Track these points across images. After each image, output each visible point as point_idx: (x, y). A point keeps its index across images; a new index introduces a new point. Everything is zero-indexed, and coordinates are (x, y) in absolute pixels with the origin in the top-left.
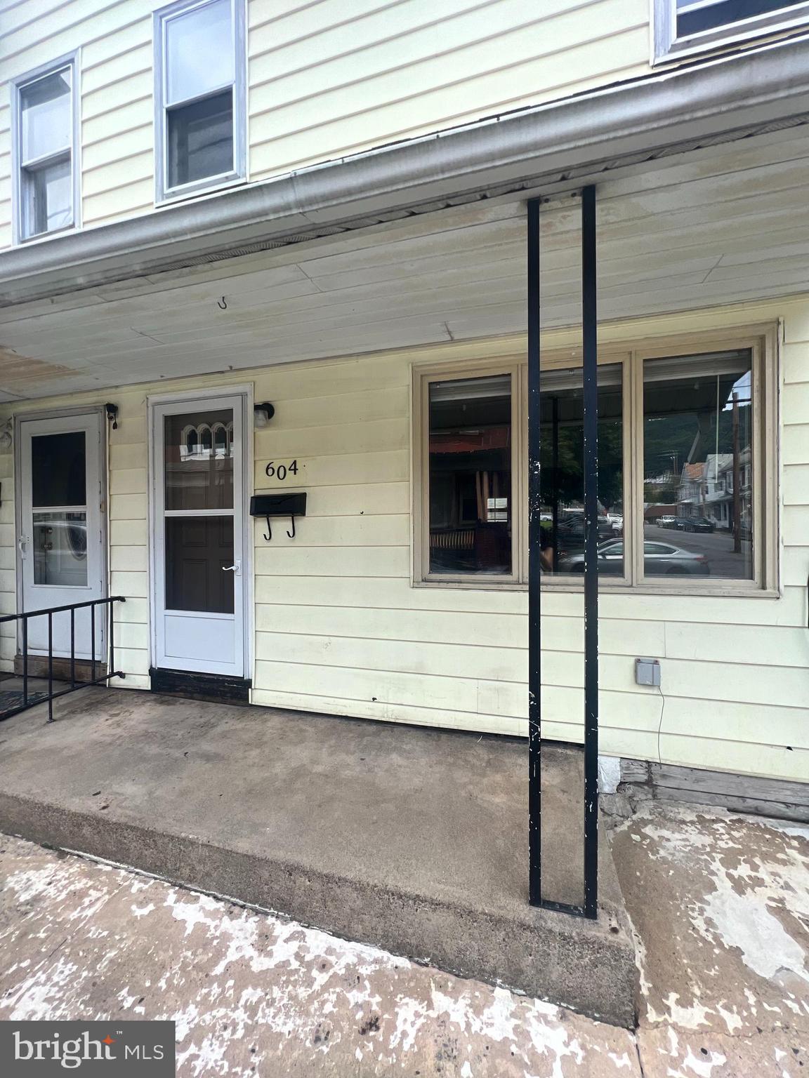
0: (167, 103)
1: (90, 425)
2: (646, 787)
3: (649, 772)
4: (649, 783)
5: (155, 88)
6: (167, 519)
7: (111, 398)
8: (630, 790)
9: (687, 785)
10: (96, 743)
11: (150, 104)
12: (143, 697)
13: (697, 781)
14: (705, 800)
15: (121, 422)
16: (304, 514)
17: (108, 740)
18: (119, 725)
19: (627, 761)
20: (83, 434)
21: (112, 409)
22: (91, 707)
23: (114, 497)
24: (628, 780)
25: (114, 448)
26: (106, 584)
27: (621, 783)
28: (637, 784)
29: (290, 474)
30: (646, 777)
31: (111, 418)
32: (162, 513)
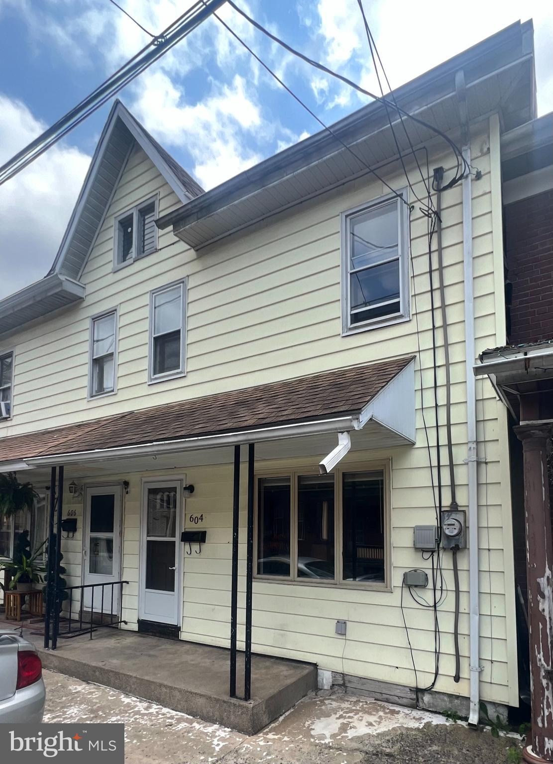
0: (154, 334)
1: (116, 491)
2: (343, 687)
3: (343, 679)
4: (344, 685)
5: (149, 327)
6: (148, 542)
7: (127, 478)
8: (336, 688)
9: (359, 686)
10: (107, 648)
11: (147, 334)
12: (134, 634)
13: (363, 684)
14: (366, 694)
15: (130, 490)
16: (205, 542)
17: (113, 647)
18: (119, 643)
19: (334, 673)
20: (113, 496)
21: (126, 484)
22: (109, 636)
23: (126, 529)
24: (336, 683)
25: (127, 503)
26: (121, 575)
27: (333, 685)
28: (339, 685)
29: (200, 521)
30: (342, 682)
31: (125, 488)
32: (145, 539)
